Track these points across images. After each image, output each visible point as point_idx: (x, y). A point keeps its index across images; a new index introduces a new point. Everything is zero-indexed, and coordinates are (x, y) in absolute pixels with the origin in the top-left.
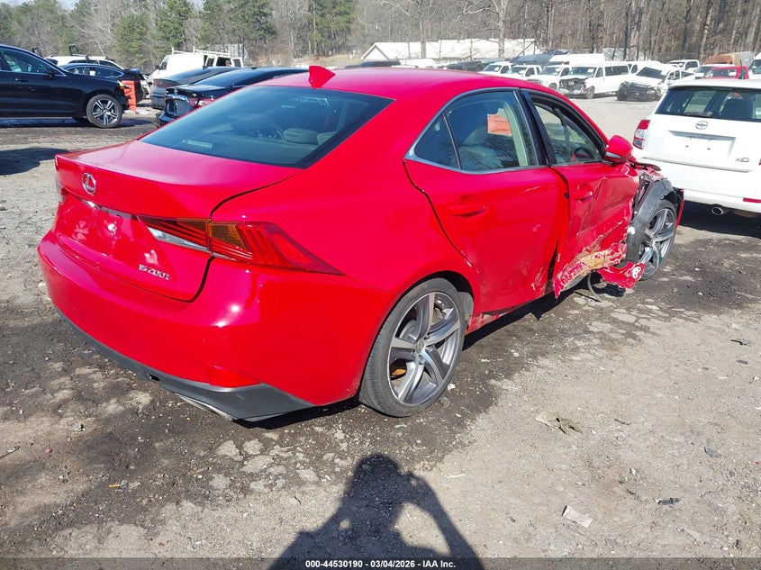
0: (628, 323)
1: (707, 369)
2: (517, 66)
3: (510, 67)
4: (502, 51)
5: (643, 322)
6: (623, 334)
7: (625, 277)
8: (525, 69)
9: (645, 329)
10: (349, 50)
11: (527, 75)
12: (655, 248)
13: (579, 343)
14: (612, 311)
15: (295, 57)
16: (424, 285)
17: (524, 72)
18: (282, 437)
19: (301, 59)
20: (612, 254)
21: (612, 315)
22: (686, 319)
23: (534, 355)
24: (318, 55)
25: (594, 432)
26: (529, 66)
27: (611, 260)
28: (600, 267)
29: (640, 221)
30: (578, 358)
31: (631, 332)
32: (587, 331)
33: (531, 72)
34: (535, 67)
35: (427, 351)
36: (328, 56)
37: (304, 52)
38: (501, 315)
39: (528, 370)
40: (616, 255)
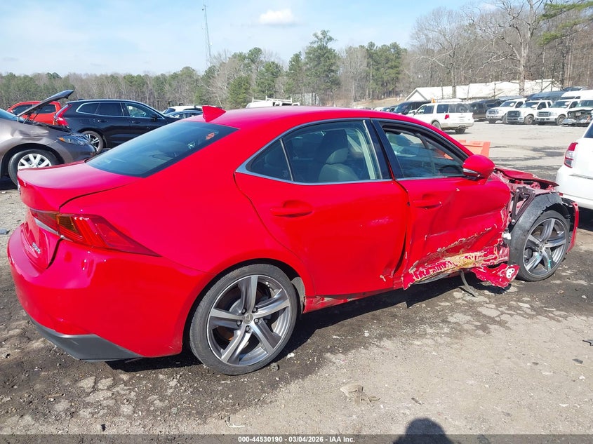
0: (489, 317)
1: (537, 364)
2: (531, 101)
3: (524, 102)
4: (522, 90)
5: (504, 317)
6: (476, 326)
7: (499, 277)
8: (537, 103)
9: (502, 324)
10: (397, 94)
11: (539, 108)
12: (545, 253)
13: (429, 330)
14: (481, 306)
15: (355, 101)
16: (246, 268)
17: (536, 106)
18: (131, 379)
19: (360, 102)
20: (485, 255)
21: (479, 309)
22: (551, 318)
23: (380, 337)
24: (373, 99)
25: (382, 406)
26: (541, 101)
27: (485, 261)
28: (470, 266)
29: (521, 228)
30: (419, 343)
31: (484, 324)
32: (445, 321)
33: (543, 105)
34: (546, 101)
35: (256, 323)
36: (381, 99)
37: (362, 97)
38: (349, 300)
39: (366, 348)
40: (490, 257)
